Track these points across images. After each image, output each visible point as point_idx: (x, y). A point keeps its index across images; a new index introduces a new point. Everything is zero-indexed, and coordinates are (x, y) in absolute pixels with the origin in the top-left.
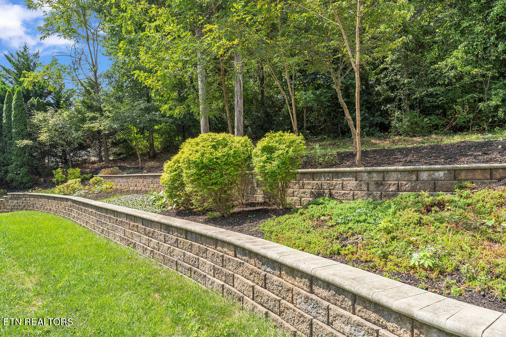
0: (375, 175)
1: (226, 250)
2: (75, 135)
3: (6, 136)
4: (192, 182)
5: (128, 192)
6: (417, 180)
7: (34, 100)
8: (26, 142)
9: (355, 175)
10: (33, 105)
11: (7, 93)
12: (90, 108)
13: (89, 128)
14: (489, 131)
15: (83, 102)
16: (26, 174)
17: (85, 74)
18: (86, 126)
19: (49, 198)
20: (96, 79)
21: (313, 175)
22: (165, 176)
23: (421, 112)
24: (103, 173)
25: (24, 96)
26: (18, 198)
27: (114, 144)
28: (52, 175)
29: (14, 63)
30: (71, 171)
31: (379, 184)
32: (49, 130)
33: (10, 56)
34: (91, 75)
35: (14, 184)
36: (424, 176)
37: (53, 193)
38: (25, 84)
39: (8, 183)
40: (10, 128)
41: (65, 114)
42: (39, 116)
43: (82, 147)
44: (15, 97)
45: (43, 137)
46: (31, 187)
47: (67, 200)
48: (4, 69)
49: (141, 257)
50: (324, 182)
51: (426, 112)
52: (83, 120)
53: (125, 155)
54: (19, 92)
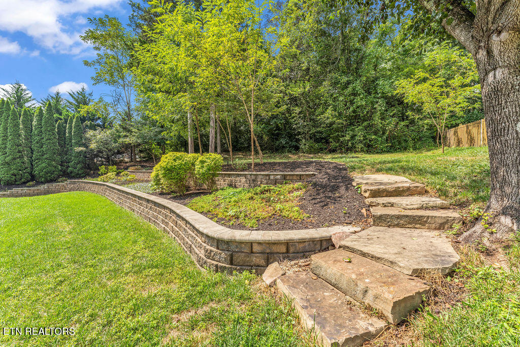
0: (253, 176)
1: (167, 211)
2: (114, 145)
3: (68, 145)
4: (164, 177)
5: (142, 181)
6: (269, 179)
7: (88, 123)
8: (81, 149)
9: (245, 176)
10: (87, 126)
11: (69, 118)
12: (125, 129)
13: (123, 142)
14: (345, 153)
15: (120, 125)
16: (81, 169)
17: (122, 108)
18: (121, 140)
19: (93, 183)
20: (129, 112)
21: (229, 175)
22: (153, 174)
23: (315, 141)
24: (130, 169)
25: (81, 120)
26: (74, 183)
27: (141, 151)
28: (99, 170)
29: (75, 99)
30: (110, 167)
31: (254, 181)
32: (97, 142)
33: (72, 94)
34: (126, 109)
35: (73, 175)
36: (272, 177)
37: (98, 181)
38: (81, 113)
39: (68, 174)
40: (71, 139)
41: (108, 132)
42: (90, 133)
43: (119, 153)
44: (74, 120)
45: (93, 146)
46: (84, 177)
47: (104, 185)
48: (68, 102)
49: (135, 215)
50: (233, 178)
51: (317, 141)
52: (119, 137)
53: (147, 159)
54: (77, 117)
